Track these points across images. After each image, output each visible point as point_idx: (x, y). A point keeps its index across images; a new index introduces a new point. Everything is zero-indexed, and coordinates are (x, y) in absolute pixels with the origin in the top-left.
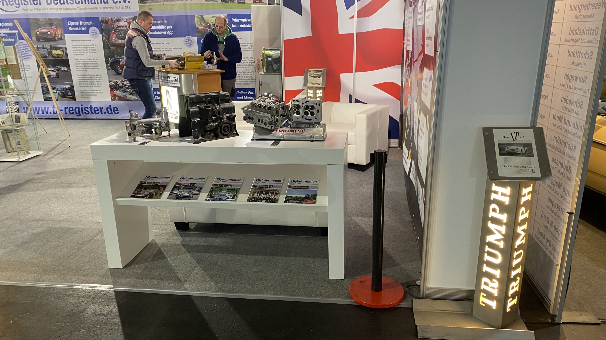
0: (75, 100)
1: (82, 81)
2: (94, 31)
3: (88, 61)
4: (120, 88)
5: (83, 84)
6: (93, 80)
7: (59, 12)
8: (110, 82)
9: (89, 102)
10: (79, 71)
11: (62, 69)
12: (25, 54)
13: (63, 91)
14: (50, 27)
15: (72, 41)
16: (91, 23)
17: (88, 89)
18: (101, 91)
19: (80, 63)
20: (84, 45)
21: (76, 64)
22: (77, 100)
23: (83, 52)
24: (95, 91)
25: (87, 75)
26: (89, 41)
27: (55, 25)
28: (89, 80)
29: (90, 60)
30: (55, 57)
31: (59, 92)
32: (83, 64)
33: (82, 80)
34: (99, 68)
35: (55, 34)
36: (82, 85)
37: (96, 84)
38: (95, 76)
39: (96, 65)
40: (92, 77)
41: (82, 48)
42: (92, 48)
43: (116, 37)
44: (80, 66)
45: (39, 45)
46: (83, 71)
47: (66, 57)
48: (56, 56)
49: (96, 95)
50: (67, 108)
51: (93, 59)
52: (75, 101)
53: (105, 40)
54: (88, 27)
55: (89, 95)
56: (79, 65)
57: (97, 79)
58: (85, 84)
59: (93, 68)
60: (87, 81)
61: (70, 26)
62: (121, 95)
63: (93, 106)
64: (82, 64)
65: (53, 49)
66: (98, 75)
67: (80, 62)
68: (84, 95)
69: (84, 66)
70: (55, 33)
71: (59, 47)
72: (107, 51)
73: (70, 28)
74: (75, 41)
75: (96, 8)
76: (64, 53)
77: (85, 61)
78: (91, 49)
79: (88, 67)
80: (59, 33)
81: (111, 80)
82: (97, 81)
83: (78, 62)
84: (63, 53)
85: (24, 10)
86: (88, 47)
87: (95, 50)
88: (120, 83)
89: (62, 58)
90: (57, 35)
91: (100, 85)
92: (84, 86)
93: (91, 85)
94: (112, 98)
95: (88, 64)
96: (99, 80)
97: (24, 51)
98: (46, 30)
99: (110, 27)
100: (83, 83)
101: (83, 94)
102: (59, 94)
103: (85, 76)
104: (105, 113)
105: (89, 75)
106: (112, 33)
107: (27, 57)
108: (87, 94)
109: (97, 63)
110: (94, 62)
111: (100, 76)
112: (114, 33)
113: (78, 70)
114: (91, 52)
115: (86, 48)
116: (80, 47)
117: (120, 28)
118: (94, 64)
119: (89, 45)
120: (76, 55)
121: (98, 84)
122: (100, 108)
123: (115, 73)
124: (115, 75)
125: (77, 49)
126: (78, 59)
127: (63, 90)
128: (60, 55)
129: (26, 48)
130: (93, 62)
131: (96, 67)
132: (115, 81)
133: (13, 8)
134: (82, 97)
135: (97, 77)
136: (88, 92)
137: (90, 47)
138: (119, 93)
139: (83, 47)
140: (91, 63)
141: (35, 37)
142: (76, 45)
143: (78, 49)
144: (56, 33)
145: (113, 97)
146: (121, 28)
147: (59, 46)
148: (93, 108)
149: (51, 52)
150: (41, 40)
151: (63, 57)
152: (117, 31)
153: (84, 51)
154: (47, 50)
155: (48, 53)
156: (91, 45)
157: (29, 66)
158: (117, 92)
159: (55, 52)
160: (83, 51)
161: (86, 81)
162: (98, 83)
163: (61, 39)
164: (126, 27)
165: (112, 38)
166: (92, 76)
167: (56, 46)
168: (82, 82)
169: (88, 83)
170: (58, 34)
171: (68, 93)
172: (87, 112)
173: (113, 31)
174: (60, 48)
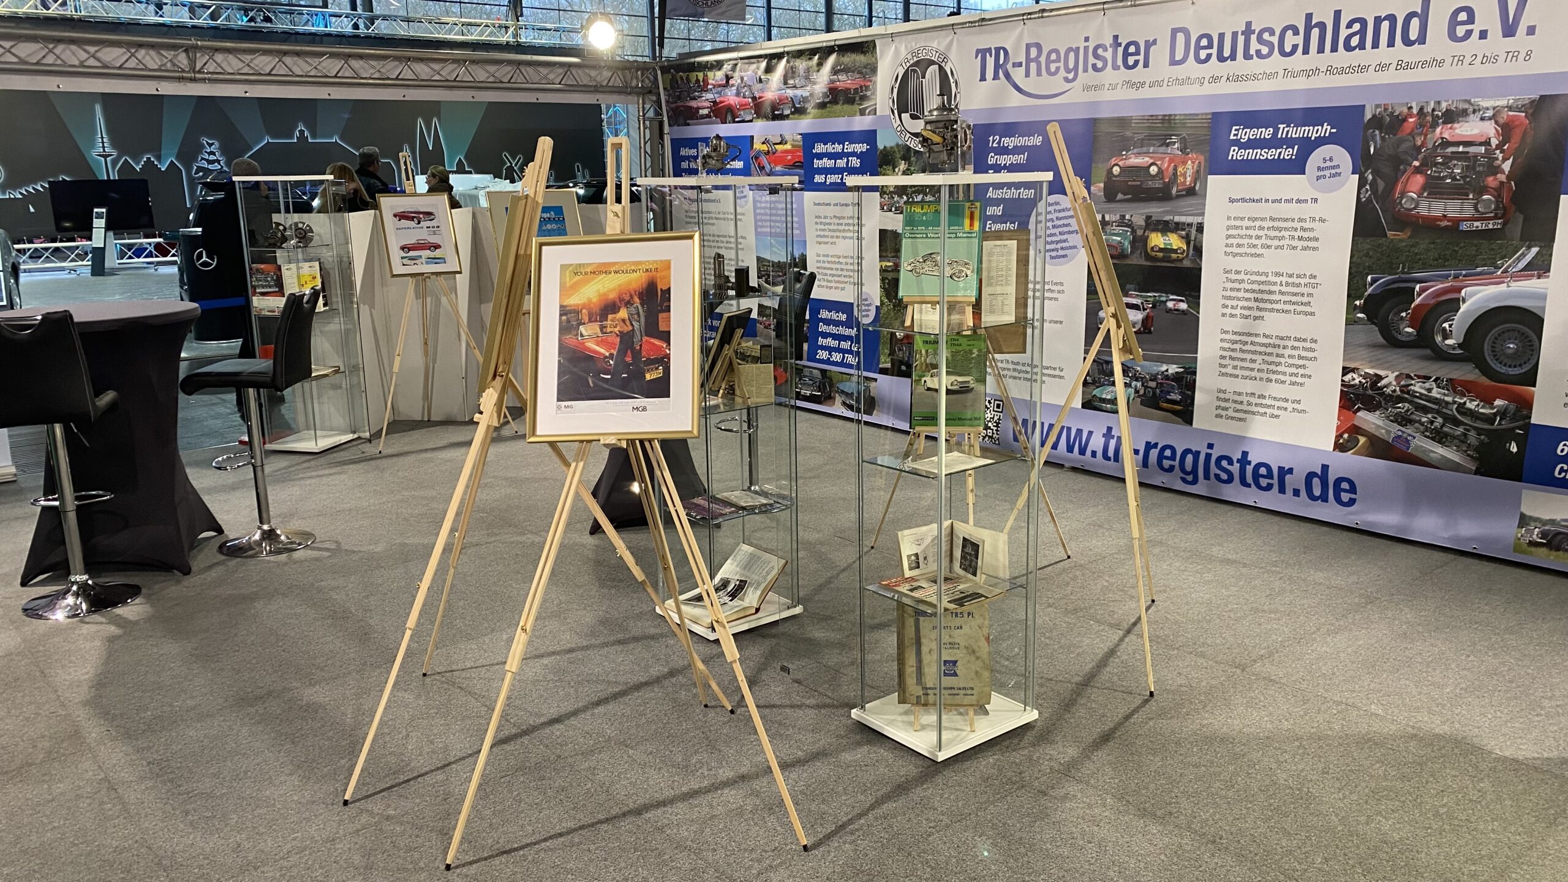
0: (1189, 421)
1: (1234, 355)
2: (1328, 164)
3: (1278, 280)
4: (1387, 402)
5: (1235, 367)
6: (1278, 355)
7: (1209, 89)
8: (1346, 371)
9: (1241, 439)
10: (1232, 316)
11: (1170, 305)
12: (1057, 242)
13: (1153, 384)
14: (1162, 149)
15: (1232, 201)
16: (1326, 130)
17: (1247, 386)
18: (1299, 402)
19: (1242, 286)
20: (1272, 219)
21: (1225, 289)
22: (1195, 425)
23: (1263, 246)
24: (1275, 398)
25: (1257, 335)
26: (1299, 201)
27: (1183, 141)
28: (1260, 353)
29: (1284, 279)
30: (1155, 259)
31: (1139, 384)
32: (1254, 291)
33: (1233, 350)
34: (1312, 314)
35: (1175, 174)
36: (1229, 370)
37: (1284, 374)
38: (1290, 343)
39: (1305, 299)
40: (1274, 346)
41: (1261, 228)
42: (1304, 229)
43: (1424, 188)
44: (1239, 299)
45: (1109, 212)
46: (1246, 317)
47: (1193, 261)
48: (1161, 255)
49: (1277, 417)
50: (1156, 445)
51: (1298, 276)
52: (1187, 427)
53: (1369, 200)
54: (1308, 146)
55: (1245, 412)
56: (1234, 294)
57: (1295, 353)
58: (1242, 368)
59: (1287, 312)
60: (1254, 357)
61: (1237, 143)
62: (1382, 433)
63: (1254, 458)
64: (1247, 291)
65: (1155, 230)
66: (1305, 340)
67: (1242, 281)
68: (1226, 409)
69: (1256, 300)
70: (1175, 169)
71: (1177, 224)
72: (1367, 244)
73: (1235, 153)
74: (1244, 200)
75: (1362, 69)
76: (1192, 243)
77: (1263, 278)
78: (1296, 234)
79: (1269, 306)
80: (1187, 171)
81: (1352, 365)
82: (1291, 361)
83: (1233, 281)
84: (1188, 244)
85: (1087, 88)
86: (1289, 224)
87: (1317, 239)
88: (1390, 384)
89: (1179, 265)
90: (1181, 179)
91: (1299, 380)
92: (1237, 376)
93: (1264, 375)
94: (1339, 436)
95: (1271, 292)
96: (1300, 357)
97: (1057, 231)
98: (1147, 159)
99: (1405, 146)
100: (1236, 363)
101: (1223, 404)
102: (1137, 391)
103: (1249, 339)
104: (1296, 493)
105: (1266, 336)
106: (1410, 170)
107: (1061, 253)
108: (1239, 407)
109: (1311, 290)
110: (1299, 285)
111: (1308, 345)
112: (1417, 170)
113: (1228, 311)
114: (1294, 248)
115: (1280, 229)
116: (1258, 224)
117: (1451, 149)
118: (1295, 294)
119: (1293, 220)
120: (1235, 255)
121: (1296, 375)
122: (1281, 469)
123: (1381, 340)
124: (1375, 346)
125: (1244, 232)
126: (1238, 272)
127: (1154, 378)
128: (1175, 251)
129: (1065, 222)
130: (1294, 285)
131: (1303, 306)
132: (1371, 371)
133: (1056, 84)
134: (1218, 416)
135: (1294, 348)
136: (1245, 399)
137: (1297, 225)
138: (1380, 423)
139: (1266, 224)
140: (1284, 289)
141: (1102, 185)
142: (1242, 219)
143: (1249, 232)
144: (1180, 169)
145: (1346, 436)
146: (1461, 149)
147: (1177, 219)
148: (1253, 464)
149: (1145, 240)
150: (1120, 196)
151: (1181, 260)
152: (1436, 164)
153: (1269, 242)
154: (1133, 231)
155: (1133, 243)
156: (1301, 220)
157: (1061, 284)
158: (1371, 420)
159: (1157, 240)
160: (1263, 241)
161: (1249, 356)
162: (1293, 370)
163: (1191, 192)
164: (1487, 143)
165: (1403, 194)
166: (1278, 342)
167: (1167, 218)
168: (1231, 358)
169: (1256, 366)
170: (1184, 175)
171: (1169, 393)
172: (1224, 476)
173: (1416, 163)
174: (1177, 227)
